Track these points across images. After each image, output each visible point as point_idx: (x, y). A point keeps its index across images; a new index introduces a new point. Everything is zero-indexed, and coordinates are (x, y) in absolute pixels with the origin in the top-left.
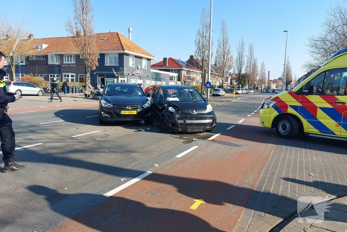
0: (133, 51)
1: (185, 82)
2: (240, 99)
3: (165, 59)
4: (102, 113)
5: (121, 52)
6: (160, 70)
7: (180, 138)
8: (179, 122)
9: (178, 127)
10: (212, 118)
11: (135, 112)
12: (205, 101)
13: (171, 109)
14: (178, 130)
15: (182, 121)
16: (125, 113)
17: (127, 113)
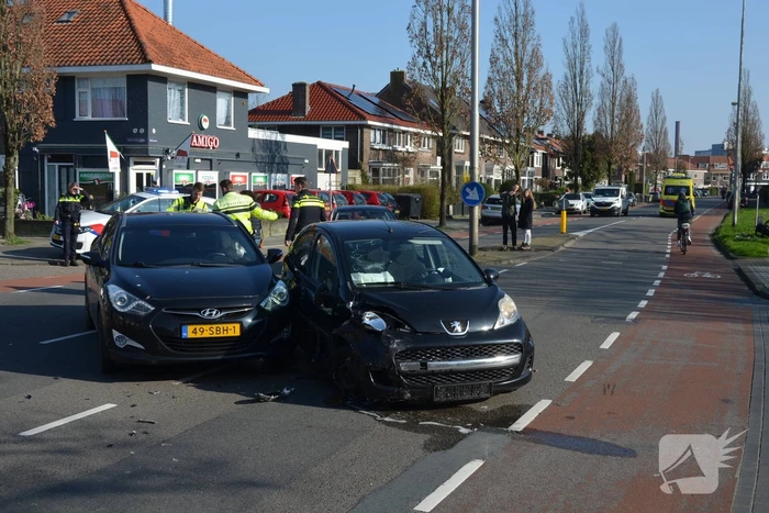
0: (180, 66)
1: (376, 172)
2: (584, 239)
3: (299, 88)
4: (116, 334)
5: (139, 68)
6: (284, 130)
7: (412, 427)
8: (404, 366)
9: (400, 384)
10: (519, 348)
11: (233, 330)
12: (489, 281)
13: (370, 319)
14: (401, 395)
15: (414, 365)
16: (199, 335)
17: (207, 332)
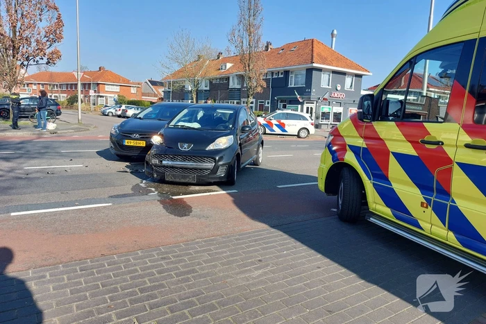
5: (309, 66)
8: (153, 161)
10: (214, 161)
11: (143, 144)
15: (157, 161)
16: (129, 144)
17: (132, 143)
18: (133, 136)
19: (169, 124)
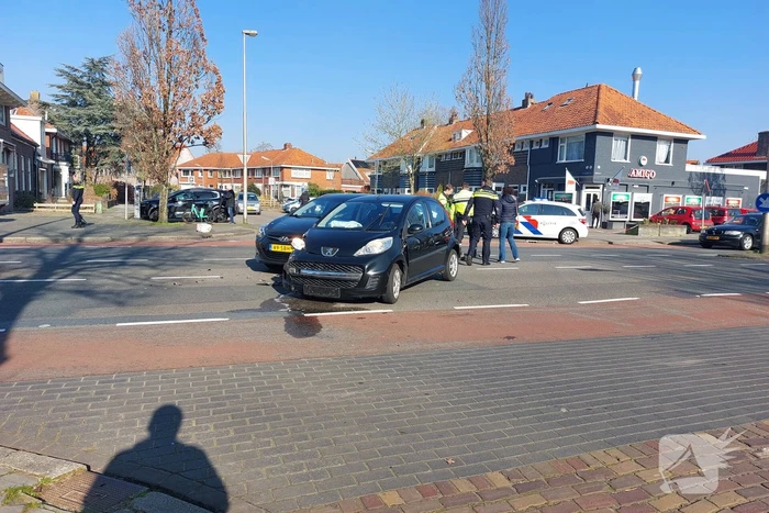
0: (625, 125)
3: (764, 135)
5: (590, 128)
10: (362, 270)
16: (276, 250)
17: (280, 248)
18: (280, 239)
19: (318, 223)
